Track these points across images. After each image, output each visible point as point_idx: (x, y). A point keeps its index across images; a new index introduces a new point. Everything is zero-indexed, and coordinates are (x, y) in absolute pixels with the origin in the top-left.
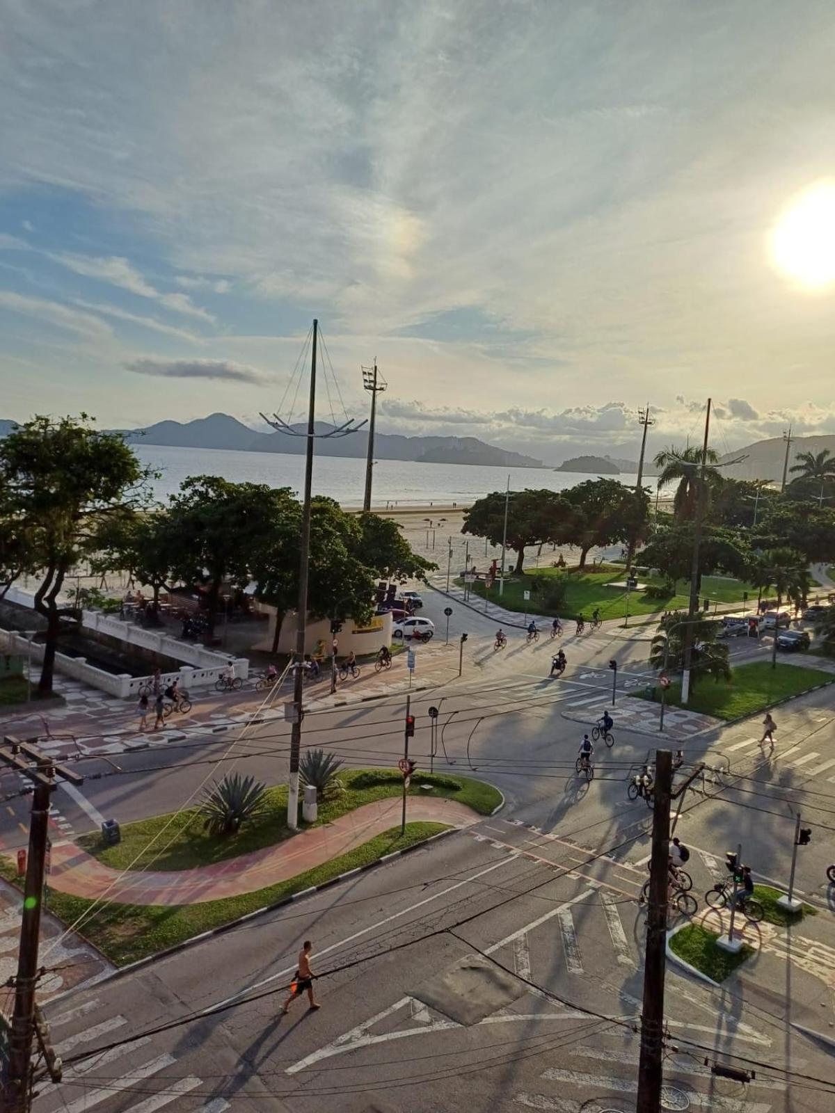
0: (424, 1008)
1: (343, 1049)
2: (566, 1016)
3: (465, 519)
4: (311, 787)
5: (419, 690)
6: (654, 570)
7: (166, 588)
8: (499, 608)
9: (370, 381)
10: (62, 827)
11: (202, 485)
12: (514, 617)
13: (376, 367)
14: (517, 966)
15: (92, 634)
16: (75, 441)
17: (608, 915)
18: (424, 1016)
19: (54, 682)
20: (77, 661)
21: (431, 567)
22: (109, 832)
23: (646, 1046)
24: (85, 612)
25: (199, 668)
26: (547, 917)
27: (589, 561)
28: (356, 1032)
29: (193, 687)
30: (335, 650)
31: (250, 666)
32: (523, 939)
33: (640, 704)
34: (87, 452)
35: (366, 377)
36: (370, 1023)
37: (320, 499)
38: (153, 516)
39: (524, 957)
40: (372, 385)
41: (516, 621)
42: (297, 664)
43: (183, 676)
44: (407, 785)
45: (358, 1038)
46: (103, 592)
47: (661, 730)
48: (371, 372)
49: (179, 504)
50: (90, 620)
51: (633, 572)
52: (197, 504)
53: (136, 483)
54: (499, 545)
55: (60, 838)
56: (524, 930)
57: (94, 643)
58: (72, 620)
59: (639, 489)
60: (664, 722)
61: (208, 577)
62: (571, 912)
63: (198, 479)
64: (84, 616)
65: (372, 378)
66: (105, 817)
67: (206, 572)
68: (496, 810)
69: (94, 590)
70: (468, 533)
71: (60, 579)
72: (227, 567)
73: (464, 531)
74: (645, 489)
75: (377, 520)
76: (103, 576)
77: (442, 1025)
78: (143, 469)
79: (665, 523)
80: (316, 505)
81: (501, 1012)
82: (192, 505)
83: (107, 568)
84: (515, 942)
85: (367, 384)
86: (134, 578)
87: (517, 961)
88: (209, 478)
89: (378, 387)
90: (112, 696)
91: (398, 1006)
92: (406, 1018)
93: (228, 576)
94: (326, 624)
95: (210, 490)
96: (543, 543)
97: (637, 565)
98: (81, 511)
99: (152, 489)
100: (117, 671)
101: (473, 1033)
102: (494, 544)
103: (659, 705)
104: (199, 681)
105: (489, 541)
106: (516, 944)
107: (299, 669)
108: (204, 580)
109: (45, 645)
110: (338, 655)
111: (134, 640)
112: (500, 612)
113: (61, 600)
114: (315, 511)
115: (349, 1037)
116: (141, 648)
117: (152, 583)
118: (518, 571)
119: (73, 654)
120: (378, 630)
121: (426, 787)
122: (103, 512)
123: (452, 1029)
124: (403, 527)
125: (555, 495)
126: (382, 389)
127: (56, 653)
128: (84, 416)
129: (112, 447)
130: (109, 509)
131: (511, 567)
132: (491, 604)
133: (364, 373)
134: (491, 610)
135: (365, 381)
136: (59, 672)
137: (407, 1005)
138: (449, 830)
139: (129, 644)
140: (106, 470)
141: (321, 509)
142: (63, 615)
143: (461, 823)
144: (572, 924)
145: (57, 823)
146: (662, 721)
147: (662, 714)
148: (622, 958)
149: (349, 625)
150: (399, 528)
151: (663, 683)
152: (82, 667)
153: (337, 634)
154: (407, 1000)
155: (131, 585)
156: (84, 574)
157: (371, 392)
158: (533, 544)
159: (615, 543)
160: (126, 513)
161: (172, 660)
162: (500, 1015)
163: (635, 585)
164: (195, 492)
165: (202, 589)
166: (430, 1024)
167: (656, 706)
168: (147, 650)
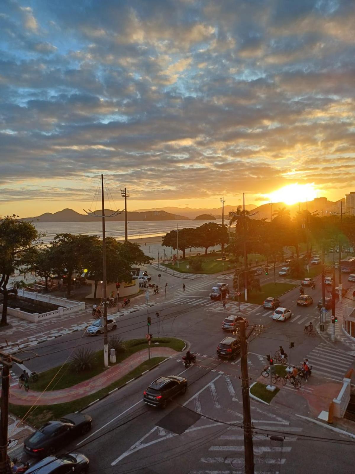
0: (163, 430)
1: (133, 452)
2: (215, 425)
3: (163, 241)
4: (113, 349)
5: (151, 306)
6: (231, 254)
7: (50, 277)
8: (178, 272)
9: (124, 194)
10: (14, 377)
11: (62, 237)
12: (184, 275)
13: (125, 189)
14: (196, 408)
15: (22, 298)
16: (11, 225)
17: (227, 384)
18: (163, 433)
19: (7, 319)
20: (16, 310)
21: (152, 259)
22: (34, 377)
23: (246, 433)
24: (18, 290)
25: (65, 307)
26: (205, 387)
27: (208, 252)
28: (137, 443)
29: (63, 315)
30: (118, 295)
31: (86, 304)
32: (197, 397)
33: (232, 302)
34: (16, 229)
35: (122, 192)
36: (142, 439)
37: (108, 238)
38: (43, 250)
39: (198, 404)
40: (125, 195)
41: (185, 276)
42: (104, 302)
43: (59, 311)
44: (149, 344)
45: (138, 446)
46: (25, 281)
47: (239, 312)
48: (124, 190)
49: (54, 245)
50: (21, 293)
51: (224, 255)
52: (60, 244)
53: (36, 239)
54: (176, 250)
55: (13, 382)
56: (198, 394)
57: (22, 302)
58: (13, 294)
59: (223, 225)
60: (240, 308)
61: (67, 272)
62: (214, 384)
63: (61, 235)
64: (18, 292)
65: (124, 192)
66: (32, 371)
67: (66, 270)
68: (183, 349)
69: (22, 282)
70: (164, 246)
71: (8, 278)
72: (74, 268)
73: (163, 245)
74: (225, 225)
75: (130, 244)
76: (25, 275)
77: (171, 436)
78: (39, 233)
79: (233, 236)
80: (107, 241)
81: (192, 427)
82: (59, 245)
83: (26, 272)
84: (195, 399)
85: (123, 195)
86: (37, 275)
87: (196, 406)
88: (65, 234)
89: (127, 196)
90: (31, 322)
91: (153, 431)
92: (156, 435)
93: (75, 271)
94: (114, 285)
95: (66, 239)
96: (192, 247)
97: (226, 252)
98: (15, 251)
99: (42, 240)
100: (32, 312)
101: (182, 437)
102: (174, 249)
103: (238, 302)
104: (66, 312)
105: (172, 248)
106: (195, 400)
107: (105, 304)
108: (65, 273)
109: (3, 305)
110: (119, 297)
111: (38, 299)
112: (178, 274)
113: (9, 287)
114: (107, 243)
115: (135, 446)
116: (42, 302)
117: (44, 276)
118: (184, 258)
119: (15, 307)
120: (134, 285)
121: (157, 343)
122: (24, 251)
123: (174, 436)
124: (140, 246)
125: (194, 229)
126: (128, 196)
127: (8, 307)
128: (14, 215)
129: (26, 226)
130: (26, 250)
131: (181, 257)
132: (175, 271)
133: (121, 191)
134: (175, 274)
135: (122, 193)
136: (9, 315)
137: (156, 430)
138: (167, 359)
139: (37, 301)
140: (24, 235)
141: (109, 242)
142: (10, 292)
143: (171, 355)
144: (215, 389)
145: (12, 376)
146: (239, 307)
147: (239, 305)
148: (234, 399)
149: (123, 285)
150: (139, 246)
151: (238, 294)
152: (18, 312)
153: (119, 289)
154: (156, 427)
155: (36, 277)
156: (17, 275)
157: (124, 197)
158: (188, 248)
159: (217, 245)
160: (33, 251)
161: (54, 305)
162: (191, 428)
163: (225, 259)
164: (60, 240)
165: (64, 276)
166: (165, 436)
167: (236, 303)
168: (44, 302)
